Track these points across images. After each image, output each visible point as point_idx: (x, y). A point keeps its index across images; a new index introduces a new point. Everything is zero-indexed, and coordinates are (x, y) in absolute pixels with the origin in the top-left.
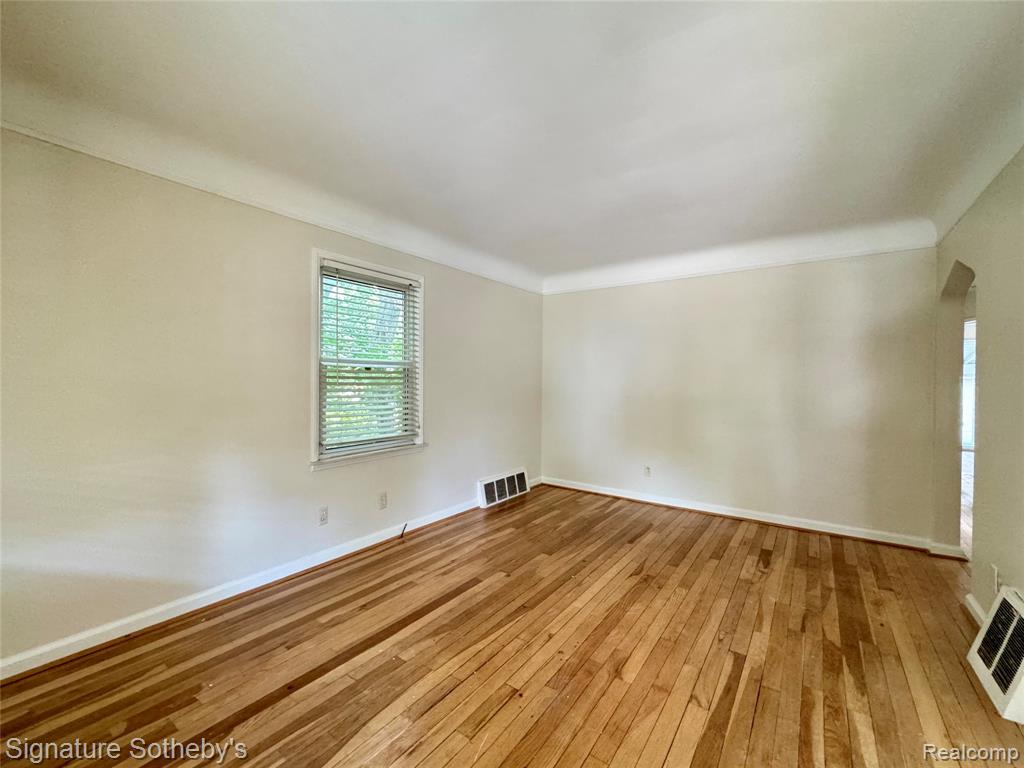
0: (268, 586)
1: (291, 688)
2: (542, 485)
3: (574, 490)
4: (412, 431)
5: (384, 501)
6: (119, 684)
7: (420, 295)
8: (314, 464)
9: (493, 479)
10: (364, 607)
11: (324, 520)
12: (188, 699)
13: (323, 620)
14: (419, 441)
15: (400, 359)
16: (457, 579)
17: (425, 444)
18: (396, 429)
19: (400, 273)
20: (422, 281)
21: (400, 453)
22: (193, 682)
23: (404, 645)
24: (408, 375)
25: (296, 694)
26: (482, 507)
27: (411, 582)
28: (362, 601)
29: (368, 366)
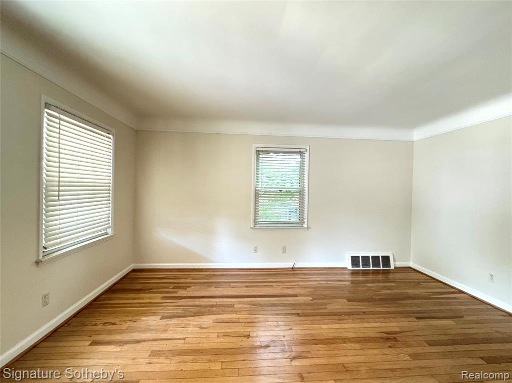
0: (233, 269)
1: (203, 297)
2: (410, 268)
3: (430, 277)
4: (302, 220)
5: (284, 250)
6: (182, 278)
7: (307, 155)
8: (251, 228)
9: (360, 254)
10: (247, 286)
11: (256, 251)
12: (185, 288)
13: (232, 285)
14: (305, 225)
15: (298, 187)
16: (288, 292)
17: (308, 228)
18: (295, 218)
19: (294, 146)
20: (308, 148)
21: (293, 230)
22: (190, 285)
23: (239, 303)
24: (301, 193)
25: (202, 299)
26: (348, 268)
27: (272, 286)
28: (248, 284)
29: (281, 190)
